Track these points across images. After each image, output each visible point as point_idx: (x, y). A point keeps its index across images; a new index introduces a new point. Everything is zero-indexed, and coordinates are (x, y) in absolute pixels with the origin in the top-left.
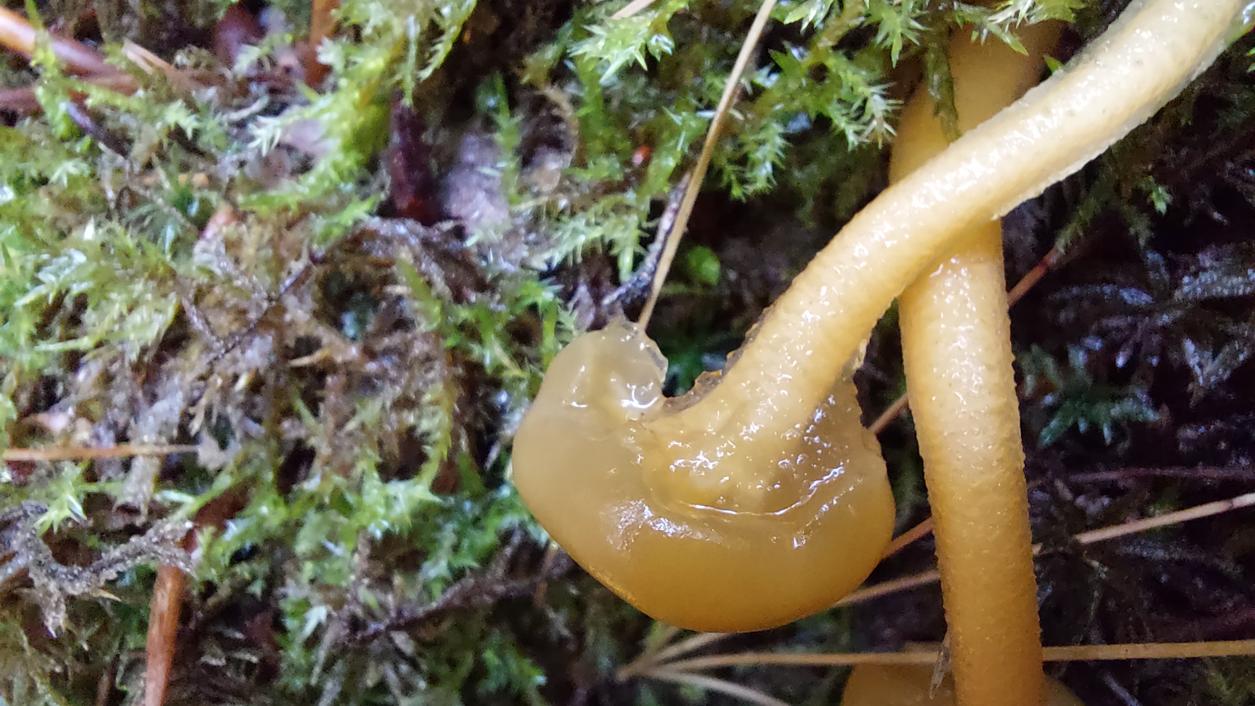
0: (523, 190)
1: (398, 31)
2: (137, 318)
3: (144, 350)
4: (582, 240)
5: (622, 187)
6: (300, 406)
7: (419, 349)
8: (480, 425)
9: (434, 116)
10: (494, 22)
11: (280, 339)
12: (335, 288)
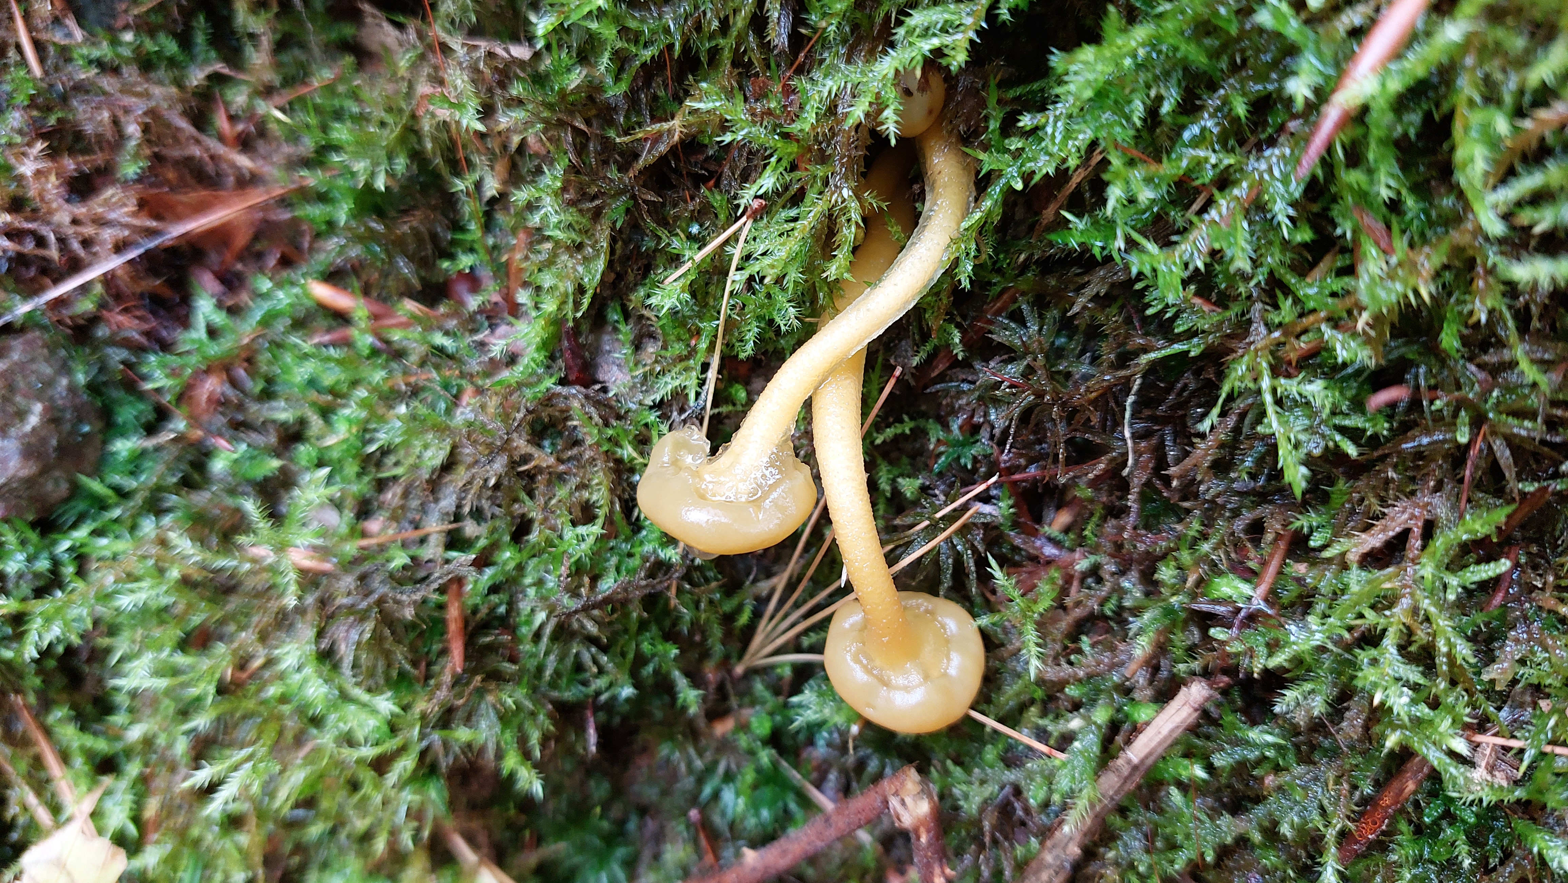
0: (636, 364)
1: (562, 289)
2: (429, 454)
3: (433, 473)
4: (670, 387)
5: (687, 358)
6: (523, 496)
7: (588, 454)
8: (626, 496)
9: (585, 327)
10: (613, 276)
11: (511, 456)
12: (538, 427)
